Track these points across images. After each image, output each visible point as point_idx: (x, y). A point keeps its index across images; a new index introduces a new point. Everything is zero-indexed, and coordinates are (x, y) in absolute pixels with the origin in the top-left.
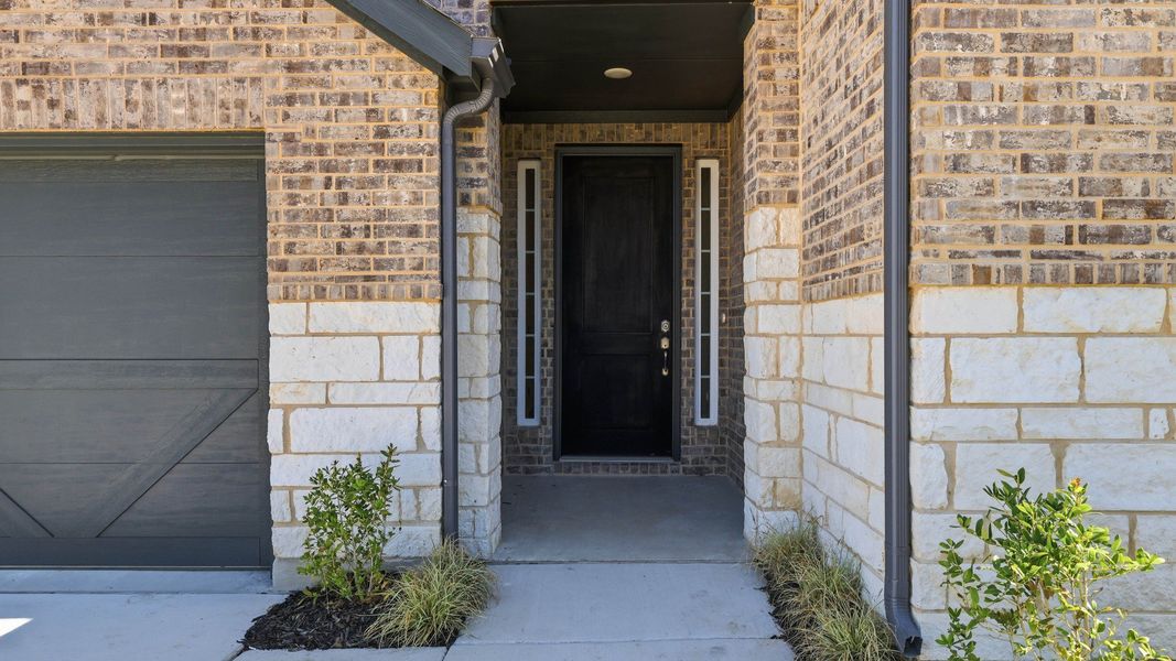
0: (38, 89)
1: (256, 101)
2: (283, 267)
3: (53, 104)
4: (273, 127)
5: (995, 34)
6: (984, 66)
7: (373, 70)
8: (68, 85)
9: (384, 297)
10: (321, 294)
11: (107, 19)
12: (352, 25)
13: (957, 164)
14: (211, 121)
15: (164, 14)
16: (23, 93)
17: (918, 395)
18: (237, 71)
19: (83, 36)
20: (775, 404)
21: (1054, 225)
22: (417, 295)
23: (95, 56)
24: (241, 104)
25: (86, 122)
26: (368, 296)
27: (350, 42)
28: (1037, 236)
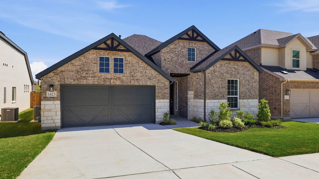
0: (137, 81)
1: (155, 83)
2: (157, 97)
3: (138, 83)
4: (156, 85)
5: (210, 85)
6: (209, 87)
7: (164, 81)
8: (140, 81)
9: (165, 99)
10: (160, 99)
11: (143, 75)
12: (163, 77)
13: (208, 93)
14: (151, 84)
15: (148, 75)
16: (136, 82)
17: (206, 106)
18: (154, 80)
19: (141, 77)
20: (192, 107)
21: (213, 96)
22: (168, 99)
23: (142, 78)
24: (154, 83)
25: (141, 84)
26: (164, 99)
27: (162, 78)
28: (212, 97)
